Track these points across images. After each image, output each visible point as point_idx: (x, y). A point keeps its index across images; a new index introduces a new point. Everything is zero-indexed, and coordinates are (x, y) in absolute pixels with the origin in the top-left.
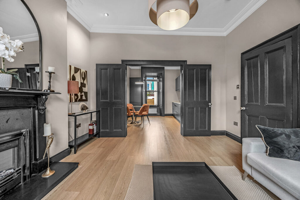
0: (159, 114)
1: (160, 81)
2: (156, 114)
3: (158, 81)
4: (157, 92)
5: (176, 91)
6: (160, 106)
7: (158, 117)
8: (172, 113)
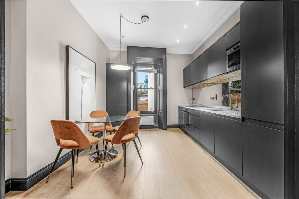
0: (157, 125)
1: (158, 72)
2: (152, 125)
3: (156, 72)
4: (153, 90)
5: (184, 87)
6: (158, 113)
7: (157, 130)
8: (178, 124)
